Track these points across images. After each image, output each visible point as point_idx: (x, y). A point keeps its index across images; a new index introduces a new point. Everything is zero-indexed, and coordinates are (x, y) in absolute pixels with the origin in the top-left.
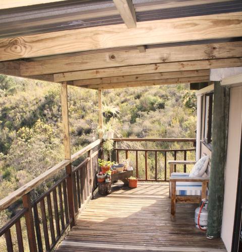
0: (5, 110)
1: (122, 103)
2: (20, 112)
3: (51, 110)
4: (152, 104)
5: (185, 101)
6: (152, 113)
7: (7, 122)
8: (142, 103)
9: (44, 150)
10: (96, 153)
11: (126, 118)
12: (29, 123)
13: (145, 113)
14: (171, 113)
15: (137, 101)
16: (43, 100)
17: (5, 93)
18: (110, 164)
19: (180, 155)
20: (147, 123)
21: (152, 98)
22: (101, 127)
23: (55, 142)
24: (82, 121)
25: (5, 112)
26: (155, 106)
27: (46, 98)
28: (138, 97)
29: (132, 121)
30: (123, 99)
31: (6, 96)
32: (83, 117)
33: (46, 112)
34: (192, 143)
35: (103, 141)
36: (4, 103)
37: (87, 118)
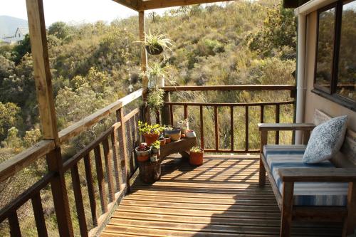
0: (60, 58)
1: (179, 48)
2: (75, 60)
3: (106, 57)
4: (211, 48)
5: (249, 42)
6: (211, 57)
7: (62, 71)
8: (199, 47)
9: (93, 99)
11: (183, 63)
12: (83, 71)
13: (203, 58)
14: (233, 56)
15: (195, 46)
16: (98, 47)
17: (61, 42)
20: (206, 69)
21: (210, 42)
23: (107, 91)
25: (59, 61)
26: (214, 50)
27: (101, 45)
28: (196, 42)
29: (190, 66)
30: (179, 44)
31: (62, 44)
33: (100, 59)
36: (60, 52)
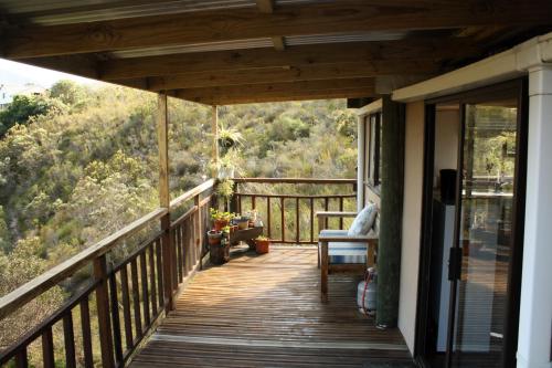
0: (68, 134)
1: (247, 127)
2: (90, 139)
3: (138, 136)
4: (292, 130)
5: (340, 126)
6: (290, 143)
7: (71, 153)
8: (275, 128)
9: (126, 195)
10: (207, 199)
11: (252, 150)
12: (103, 155)
13: (280, 144)
14: (318, 144)
15: (269, 125)
16: (127, 121)
17: (69, 109)
18: (228, 216)
19: (333, 204)
20: (284, 158)
21: (291, 121)
22: (215, 161)
23: (144, 185)
24: (185, 153)
25: (67, 138)
26: (295, 133)
27: (131, 118)
28: (271, 119)
29: (262, 155)
30: (247, 122)
31: (70, 113)
32: (186, 148)
33: (130, 139)
34: (350, 187)
35: (217, 183)
36: (67, 124)
37: (193, 149)
